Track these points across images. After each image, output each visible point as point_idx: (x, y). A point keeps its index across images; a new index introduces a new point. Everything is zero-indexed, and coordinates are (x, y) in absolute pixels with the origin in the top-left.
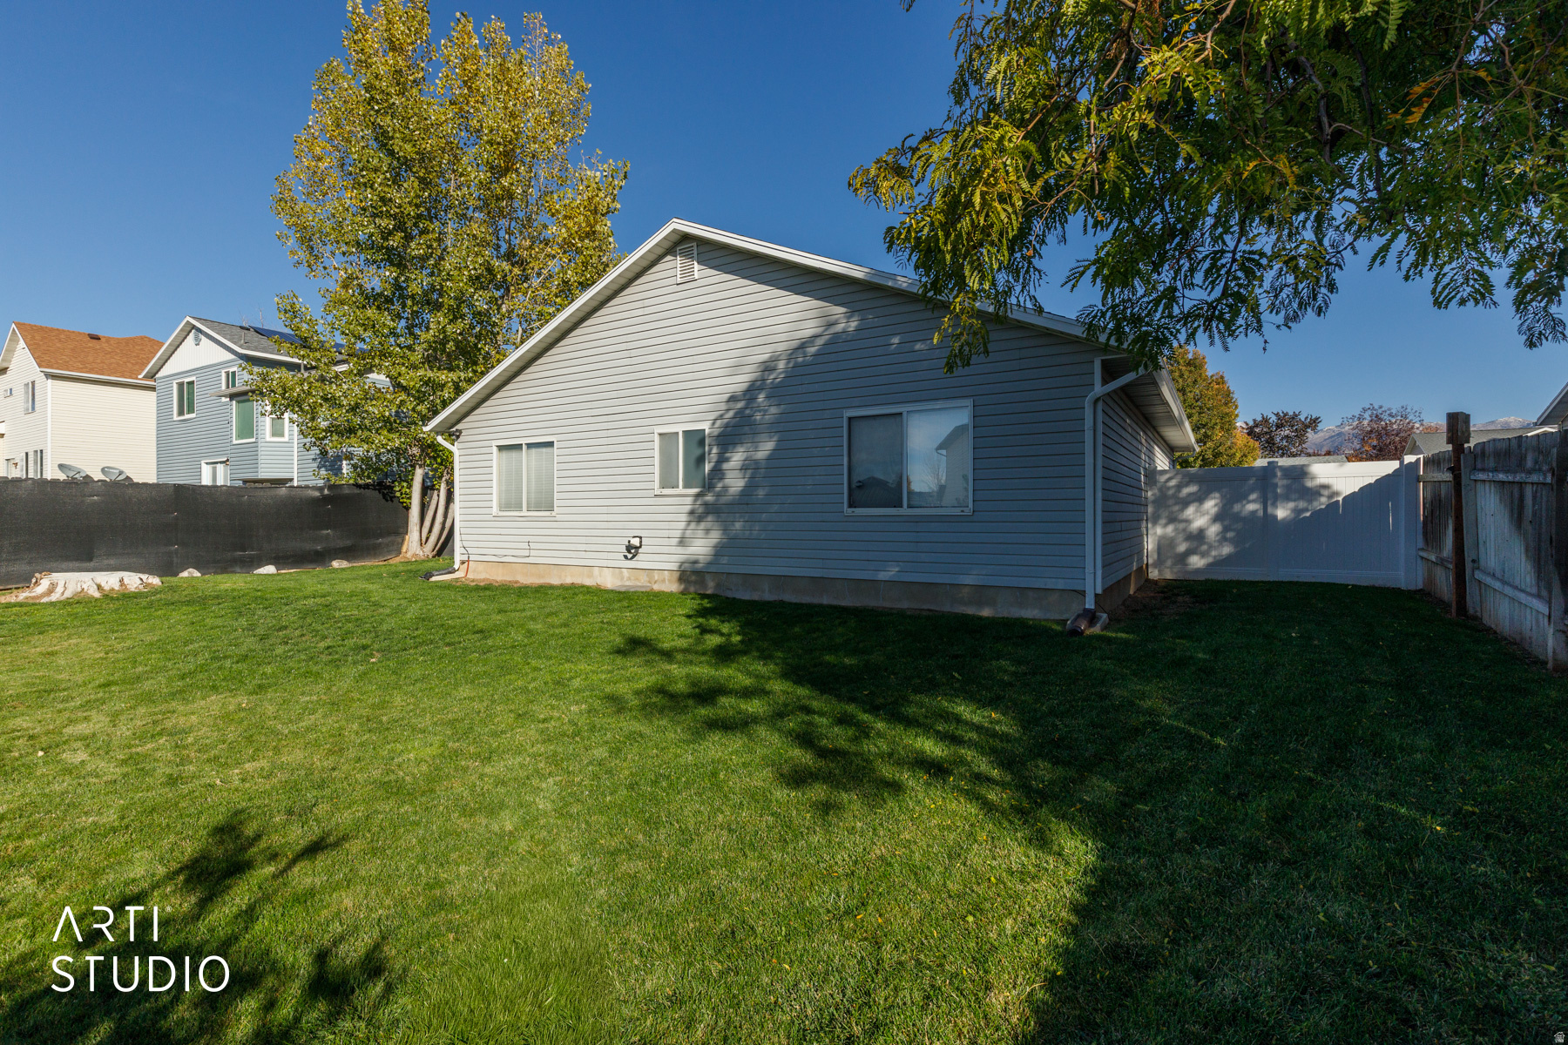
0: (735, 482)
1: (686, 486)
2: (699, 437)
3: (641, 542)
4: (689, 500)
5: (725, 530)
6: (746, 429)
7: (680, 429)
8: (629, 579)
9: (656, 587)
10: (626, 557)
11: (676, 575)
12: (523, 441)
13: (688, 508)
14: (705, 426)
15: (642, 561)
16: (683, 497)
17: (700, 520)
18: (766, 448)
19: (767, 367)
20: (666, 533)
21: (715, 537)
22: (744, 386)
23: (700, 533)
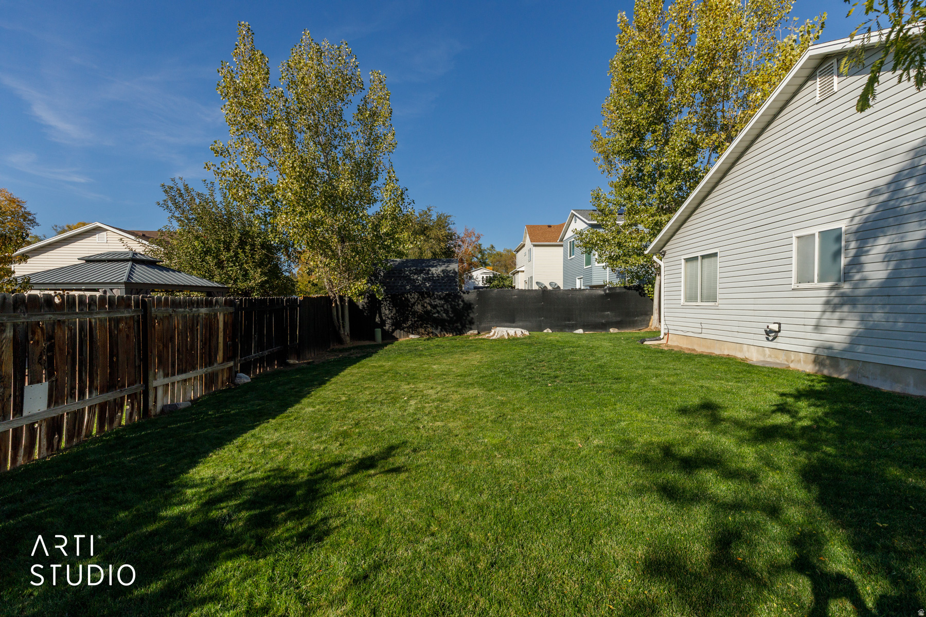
1: (821, 280)
2: (836, 234)
3: (780, 327)
4: (825, 293)
5: (862, 320)
7: (816, 231)
8: (770, 356)
9: (792, 366)
10: (768, 339)
11: (813, 357)
12: (699, 254)
13: (824, 299)
14: (843, 225)
15: (780, 343)
16: (820, 291)
20: (802, 321)
21: (851, 325)
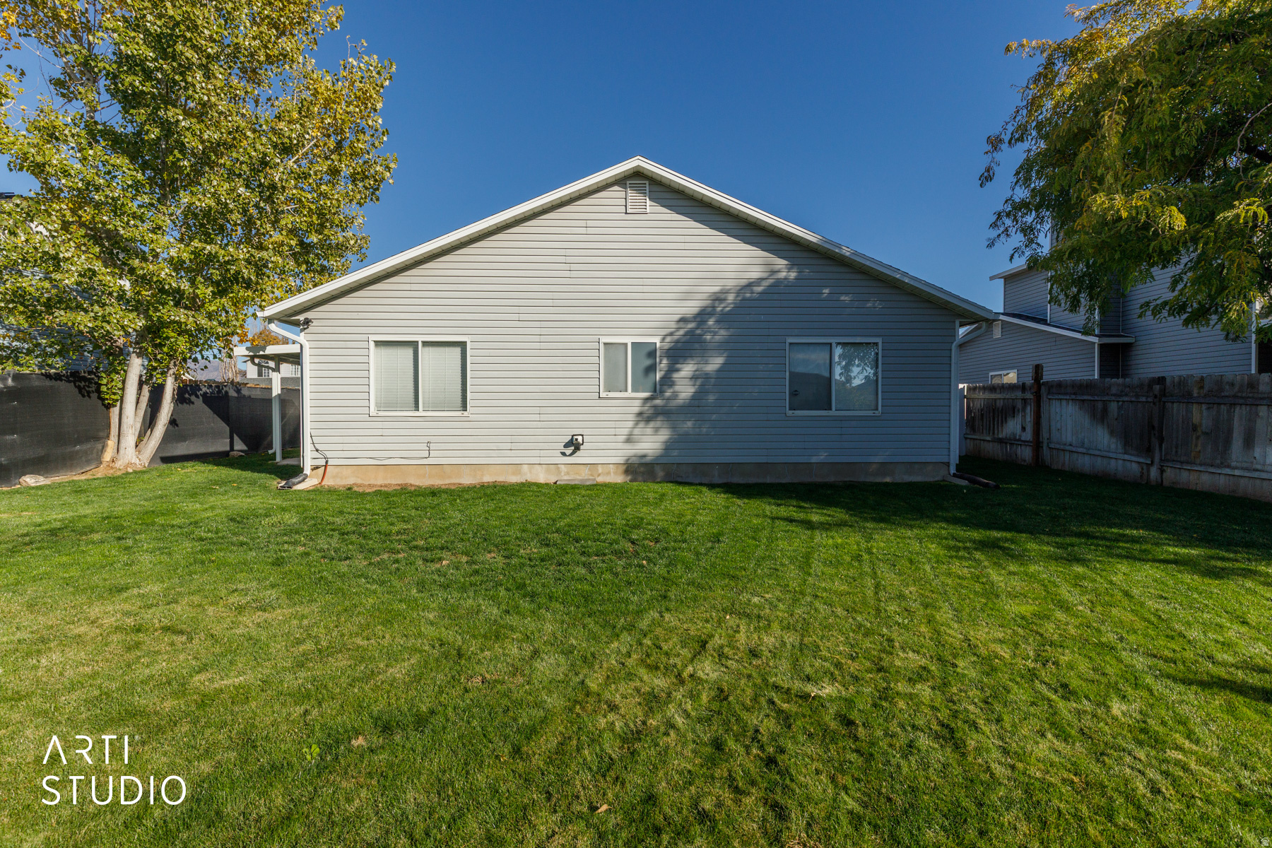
0: (684, 389)
1: (634, 390)
2: (651, 348)
3: (583, 439)
4: (638, 403)
5: (675, 429)
6: (697, 346)
7: (629, 340)
11: (624, 468)
13: (636, 410)
14: (657, 340)
16: (633, 399)
17: (648, 420)
18: (715, 363)
19: (718, 298)
20: (612, 431)
21: (664, 435)
22: (695, 310)
23: (649, 431)
